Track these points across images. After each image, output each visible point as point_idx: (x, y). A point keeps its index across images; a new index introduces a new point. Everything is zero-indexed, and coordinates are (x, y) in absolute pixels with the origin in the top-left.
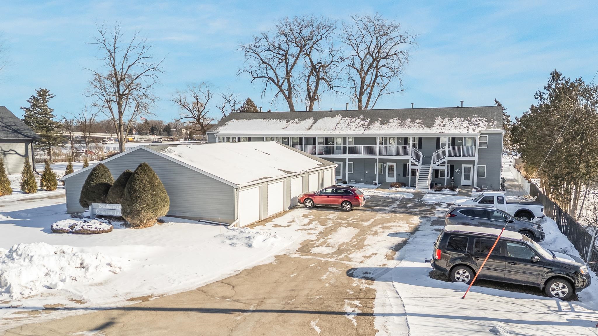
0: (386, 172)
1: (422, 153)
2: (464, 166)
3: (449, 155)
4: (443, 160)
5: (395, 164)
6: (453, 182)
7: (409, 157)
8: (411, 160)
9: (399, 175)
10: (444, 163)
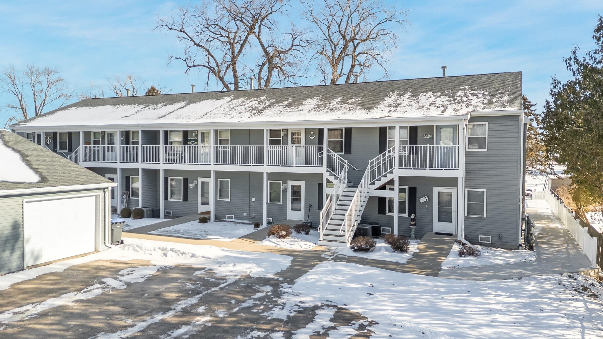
0: (286, 199)
1: (346, 161)
2: (436, 190)
3: (402, 165)
4: (390, 177)
5: (302, 184)
6: (414, 225)
7: (322, 170)
8: (326, 175)
9: (311, 206)
10: (391, 182)
